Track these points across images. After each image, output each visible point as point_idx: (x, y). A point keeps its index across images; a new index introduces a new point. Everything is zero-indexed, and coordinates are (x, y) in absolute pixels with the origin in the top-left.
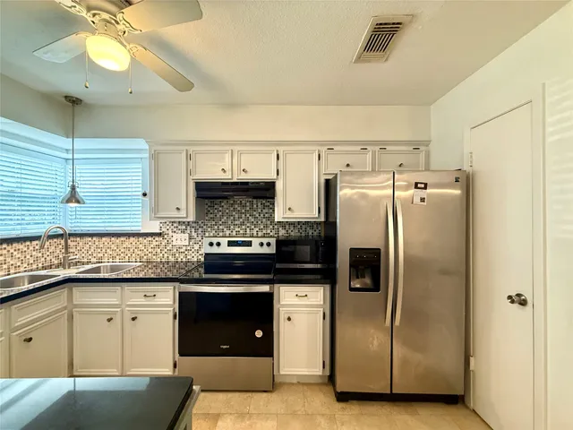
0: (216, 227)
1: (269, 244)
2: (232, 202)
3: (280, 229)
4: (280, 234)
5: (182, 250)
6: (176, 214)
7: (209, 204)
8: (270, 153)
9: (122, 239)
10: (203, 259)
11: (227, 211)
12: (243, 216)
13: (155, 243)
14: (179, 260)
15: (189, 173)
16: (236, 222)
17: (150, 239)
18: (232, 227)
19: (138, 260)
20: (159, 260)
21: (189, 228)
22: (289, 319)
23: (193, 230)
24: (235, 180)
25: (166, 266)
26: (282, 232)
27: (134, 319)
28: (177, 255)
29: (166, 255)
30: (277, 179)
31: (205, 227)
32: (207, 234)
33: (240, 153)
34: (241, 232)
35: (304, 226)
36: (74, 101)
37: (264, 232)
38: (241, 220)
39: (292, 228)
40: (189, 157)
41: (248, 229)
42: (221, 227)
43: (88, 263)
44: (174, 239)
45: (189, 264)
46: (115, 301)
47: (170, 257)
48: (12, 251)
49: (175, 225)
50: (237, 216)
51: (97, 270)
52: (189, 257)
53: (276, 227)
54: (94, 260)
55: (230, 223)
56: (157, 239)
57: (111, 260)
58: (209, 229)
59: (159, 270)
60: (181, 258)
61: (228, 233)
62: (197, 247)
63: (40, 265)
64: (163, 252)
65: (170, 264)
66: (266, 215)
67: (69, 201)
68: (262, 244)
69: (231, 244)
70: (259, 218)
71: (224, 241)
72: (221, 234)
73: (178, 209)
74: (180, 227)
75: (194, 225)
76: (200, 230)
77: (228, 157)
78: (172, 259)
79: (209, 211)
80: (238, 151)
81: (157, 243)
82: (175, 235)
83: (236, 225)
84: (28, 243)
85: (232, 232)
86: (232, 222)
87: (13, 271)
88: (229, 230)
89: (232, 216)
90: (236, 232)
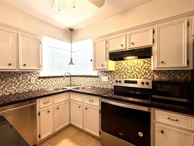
0: (119, 74)
1: (147, 83)
3: (155, 75)
4: (155, 78)
5: (105, 83)
6: (101, 68)
7: (116, 63)
8: (149, 30)
9: (86, 78)
10: (113, 88)
11: (125, 66)
12: (133, 68)
13: (96, 80)
14: (104, 87)
15: (106, 49)
17: (94, 78)
19: (91, 86)
20: (97, 87)
21: (108, 74)
22: (162, 132)
23: (110, 75)
24: (128, 49)
25: (100, 89)
26: (156, 77)
27: (86, 109)
28: (104, 85)
29: (100, 85)
30: (153, 45)
31: (114, 74)
32: (115, 77)
33: (130, 35)
34: (132, 76)
35: (173, 74)
36: (71, 30)
37: (145, 76)
38: (131, 70)
39: (164, 75)
40: (106, 42)
41: (135, 75)
42: (121, 74)
43: (75, 85)
44: (102, 78)
45: (108, 89)
46: (81, 100)
47: (101, 86)
48: (59, 80)
49: (103, 73)
50: (129, 68)
51: (78, 88)
52: (108, 87)
53: (152, 74)
54: (79, 85)
56: (97, 78)
57: (83, 85)
58: (116, 75)
59: (97, 91)
60: (105, 87)
62: (111, 82)
63: (66, 85)
64: (99, 84)
65: (101, 89)
66: (146, 68)
67: (70, 64)
68: (143, 83)
69: (126, 82)
70: (142, 69)
71: (123, 81)
72: (121, 77)
73: (102, 65)
74: (104, 74)
75: (110, 73)
76: (112, 75)
77: (124, 38)
78: (102, 87)
79: (116, 66)
80: (129, 34)
81: (97, 80)
82: (103, 77)
83: (129, 73)
84: (63, 78)
85: (127, 76)
86: (127, 72)
87: (59, 86)
88: (126, 75)
89: (127, 68)
90: (129, 76)
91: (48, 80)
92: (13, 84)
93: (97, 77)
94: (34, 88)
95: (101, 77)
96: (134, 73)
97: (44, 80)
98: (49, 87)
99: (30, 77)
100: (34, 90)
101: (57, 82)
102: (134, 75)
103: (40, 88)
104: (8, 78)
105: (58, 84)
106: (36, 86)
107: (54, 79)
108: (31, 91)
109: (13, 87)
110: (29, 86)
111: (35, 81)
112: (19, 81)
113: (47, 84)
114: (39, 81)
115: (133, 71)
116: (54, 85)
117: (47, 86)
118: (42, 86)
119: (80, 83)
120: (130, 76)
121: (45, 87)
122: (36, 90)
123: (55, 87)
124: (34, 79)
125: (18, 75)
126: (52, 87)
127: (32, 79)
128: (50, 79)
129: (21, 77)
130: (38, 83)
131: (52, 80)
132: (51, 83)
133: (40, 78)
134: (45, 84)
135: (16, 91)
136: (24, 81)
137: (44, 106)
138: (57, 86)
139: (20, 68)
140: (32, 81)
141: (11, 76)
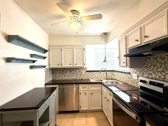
0: (148, 72)
2: (156, 57)
5: (136, 82)
7: (145, 59)
9: (122, 73)
11: (153, 63)
12: (163, 65)
16: (159, 70)
17: (127, 75)
18: (156, 73)
20: (129, 84)
23: (139, 73)
24: (143, 44)
28: (134, 83)
29: (131, 83)
31: (143, 72)
34: (162, 77)
38: (162, 69)
42: (150, 72)
44: (133, 76)
45: (138, 89)
50: (159, 66)
52: (138, 86)
55: (155, 70)
56: (129, 75)
58: (145, 73)
60: (135, 85)
61: (154, 76)
64: (130, 81)
65: (132, 87)
67: (104, 62)
69: (151, 83)
71: (148, 81)
73: (123, 62)
74: (135, 71)
75: (139, 70)
76: (141, 73)
78: (133, 85)
79: (145, 63)
80: (143, 26)
81: (129, 77)
82: (133, 74)
83: (159, 72)
84: (99, 72)
85: (156, 76)
86: (156, 70)
87: (101, 78)
88: (155, 74)
89: (156, 66)
90: (159, 76)
91: (92, 73)
92: (74, 74)
93: (129, 73)
94: (84, 77)
95: (132, 73)
96: (165, 72)
97: (90, 73)
98: (93, 78)
99: (82, 71)
100: (84, 79)
101: (99, 75)
102: (165, 75)
103: (87, 78)
104: (72, 71)
105: (100, 77)
106: (85, 76)
107: (96, 72)
108: (82, 79)
109: (74, 76)
110: (81, 76)
111: (84, 73)
112: (77, 72)
113: (91, 76)
114: (87, 73)
115: (163, 70)
116: (97, 77)
117: (92, 77)
118: (88, 77)
119: (118, 78)
120: (161, 76)
121: (90, 78)
122: (85, 79)
123: (98, 78)
124: (84, 72)
125: (76, 69)
126: (95, 78)
127: (83, 71)
128: (94, 72)
129: (78, 71)
130: (86, 75)
131: (95, 73)
132: (94, 75)
133: (87, 71)
134: (90, 76)
135: (76, 78)
136: (79, 73)
137: (82, 89)
138: (99, 78)
139: (74, 66)
140: (82, 73)
141: (74, 70)
